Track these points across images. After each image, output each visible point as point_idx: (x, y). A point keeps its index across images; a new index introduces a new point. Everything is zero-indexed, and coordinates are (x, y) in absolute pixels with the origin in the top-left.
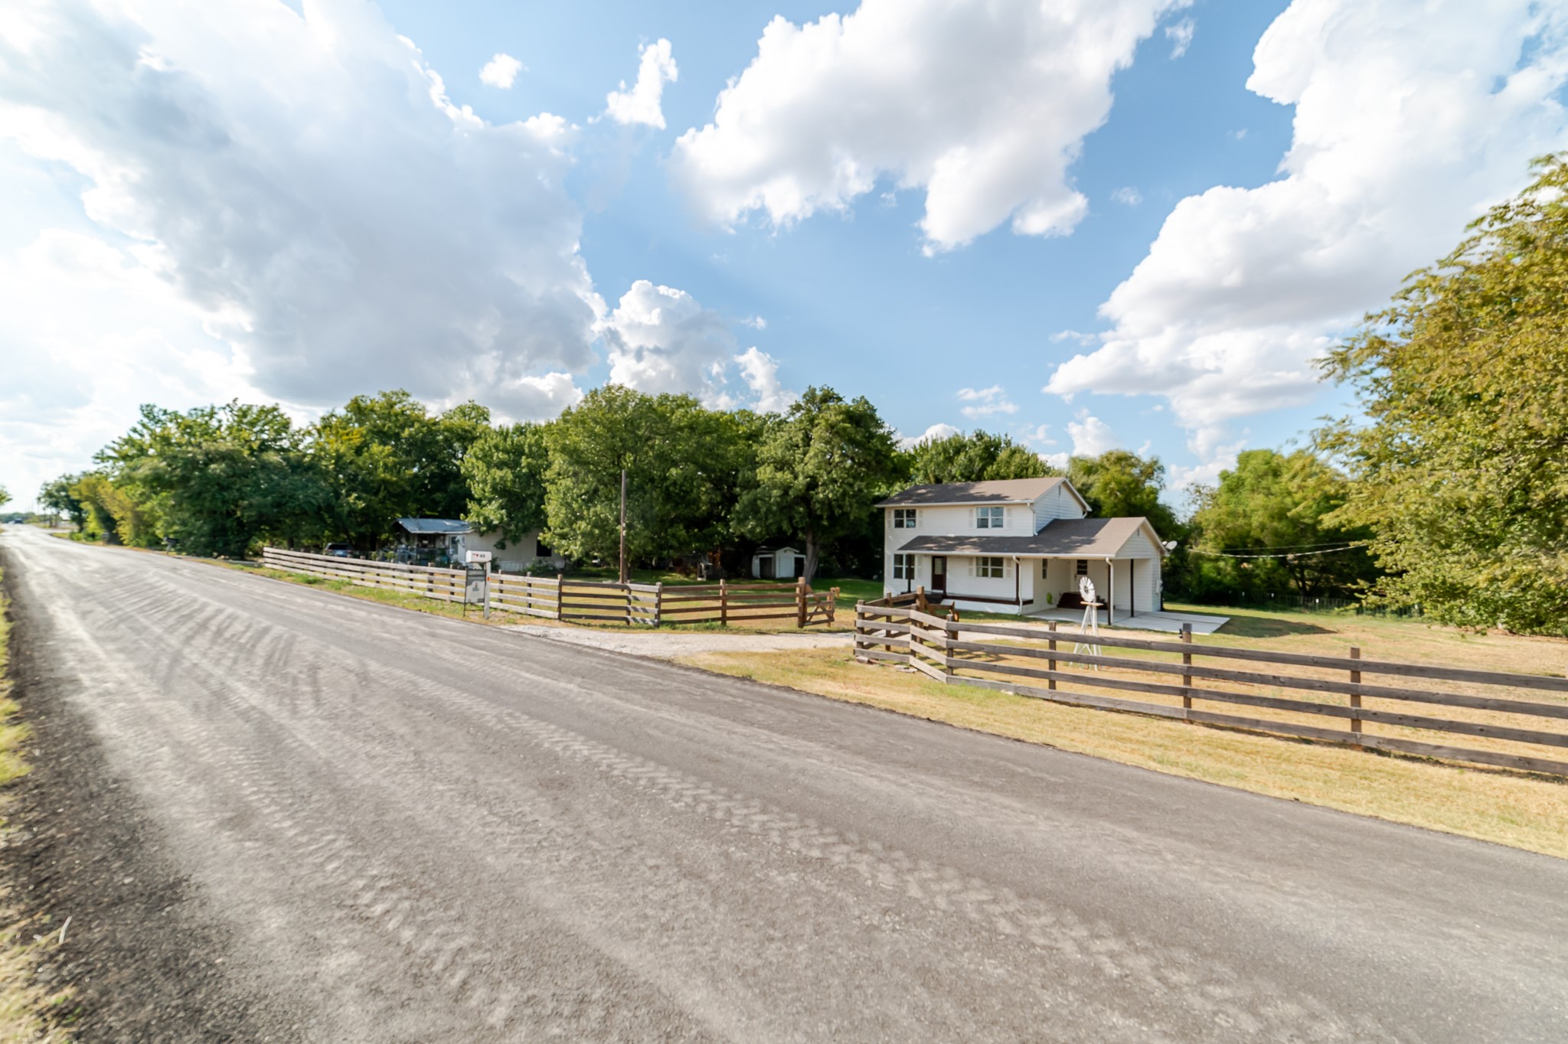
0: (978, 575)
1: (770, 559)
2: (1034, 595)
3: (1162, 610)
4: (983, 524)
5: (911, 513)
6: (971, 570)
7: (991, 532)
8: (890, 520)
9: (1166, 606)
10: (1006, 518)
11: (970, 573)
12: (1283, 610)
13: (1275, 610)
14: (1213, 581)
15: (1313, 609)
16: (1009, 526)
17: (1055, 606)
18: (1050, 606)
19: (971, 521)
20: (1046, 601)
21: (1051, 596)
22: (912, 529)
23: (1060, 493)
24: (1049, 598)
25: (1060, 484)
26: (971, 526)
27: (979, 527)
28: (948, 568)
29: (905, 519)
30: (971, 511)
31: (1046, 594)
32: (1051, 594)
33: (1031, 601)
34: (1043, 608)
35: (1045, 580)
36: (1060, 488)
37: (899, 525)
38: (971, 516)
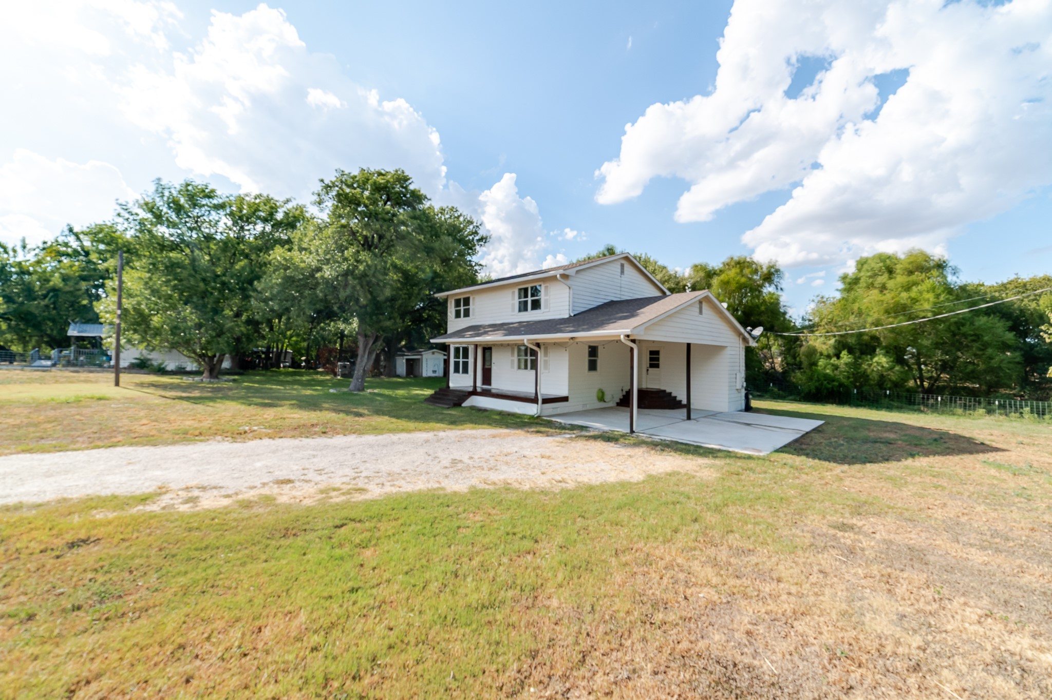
0: (519, 368)
1: (418, 359)
2: (569, 390)
3: (748, 408)
4: (523, 307)
5: (467, 301)
6: (512, 361)
7: (531, 316)
8: (451, 310)
9: (755, 403)
10: (543, 297)
11: (512, 367)
12: (899, 409)
13: (889, 408)
14: (826, 376)
15: (934, 408)
16: (546, 307)
17: (612, 404)
18: (603, 405)
19: (513, 305)
20: (595, 398)
21: (603, 393)
22: (467, 318)
23: (622, 272)
24: (600, 395)
25: (623, 262)
26: (513, 310)
27: (520, 311)
28: (493, 360)
29: (462, 308)
30: (513, 293)
31: (596, 390)
32: (604, 390)
33: (565, 399)
34: (588, 407)
35: (593, 373)
36: (622, 266)
37: (458, 315)
38: (513, 299)
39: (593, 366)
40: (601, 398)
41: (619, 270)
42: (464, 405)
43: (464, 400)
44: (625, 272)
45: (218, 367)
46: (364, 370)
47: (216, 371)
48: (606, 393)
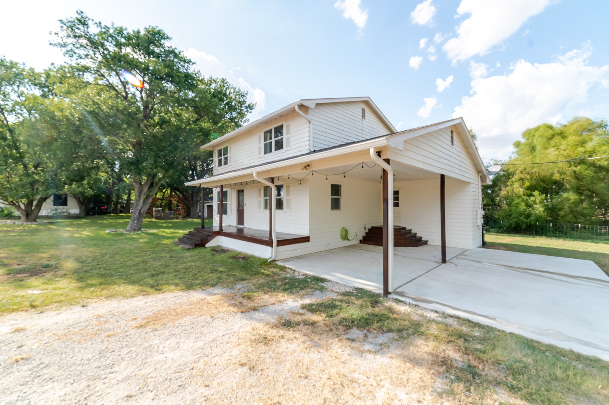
0: (266, 208)
2: (311, 230)
3: (483, 244)
5: (226, 150)
6: (260, 201)
7: (276, 156)
8: (215, 159)
10: (285, 136)
16: (288, 146)
17: (356, 242)
18: (346, 243)
19: (260, 148)
20: (339, 237)
21: (346, 231)
22: (226, 166)
23: (363, 116)
24: (344, 233)
25: (364, 107)
26: (260, 154)
27: (266, 153)
28: (245, 202)
29: (223, 157)
30: (260, 136)
31: (340, 228)
32: (347, 228)
33: (306, 239)
34: (332, 247)
35: (336, 212)
36: (363, 111)
37: (220, 165)
38: (260, 143)
39: (336, 205)
40: (345, 236)
41: (361, 114)
42: (207, 245)
43: (208, 241)
44: (366, 117)
45: (35, 212)
46: (140, 213)
47: (33, 216)
48: (349, 231)
